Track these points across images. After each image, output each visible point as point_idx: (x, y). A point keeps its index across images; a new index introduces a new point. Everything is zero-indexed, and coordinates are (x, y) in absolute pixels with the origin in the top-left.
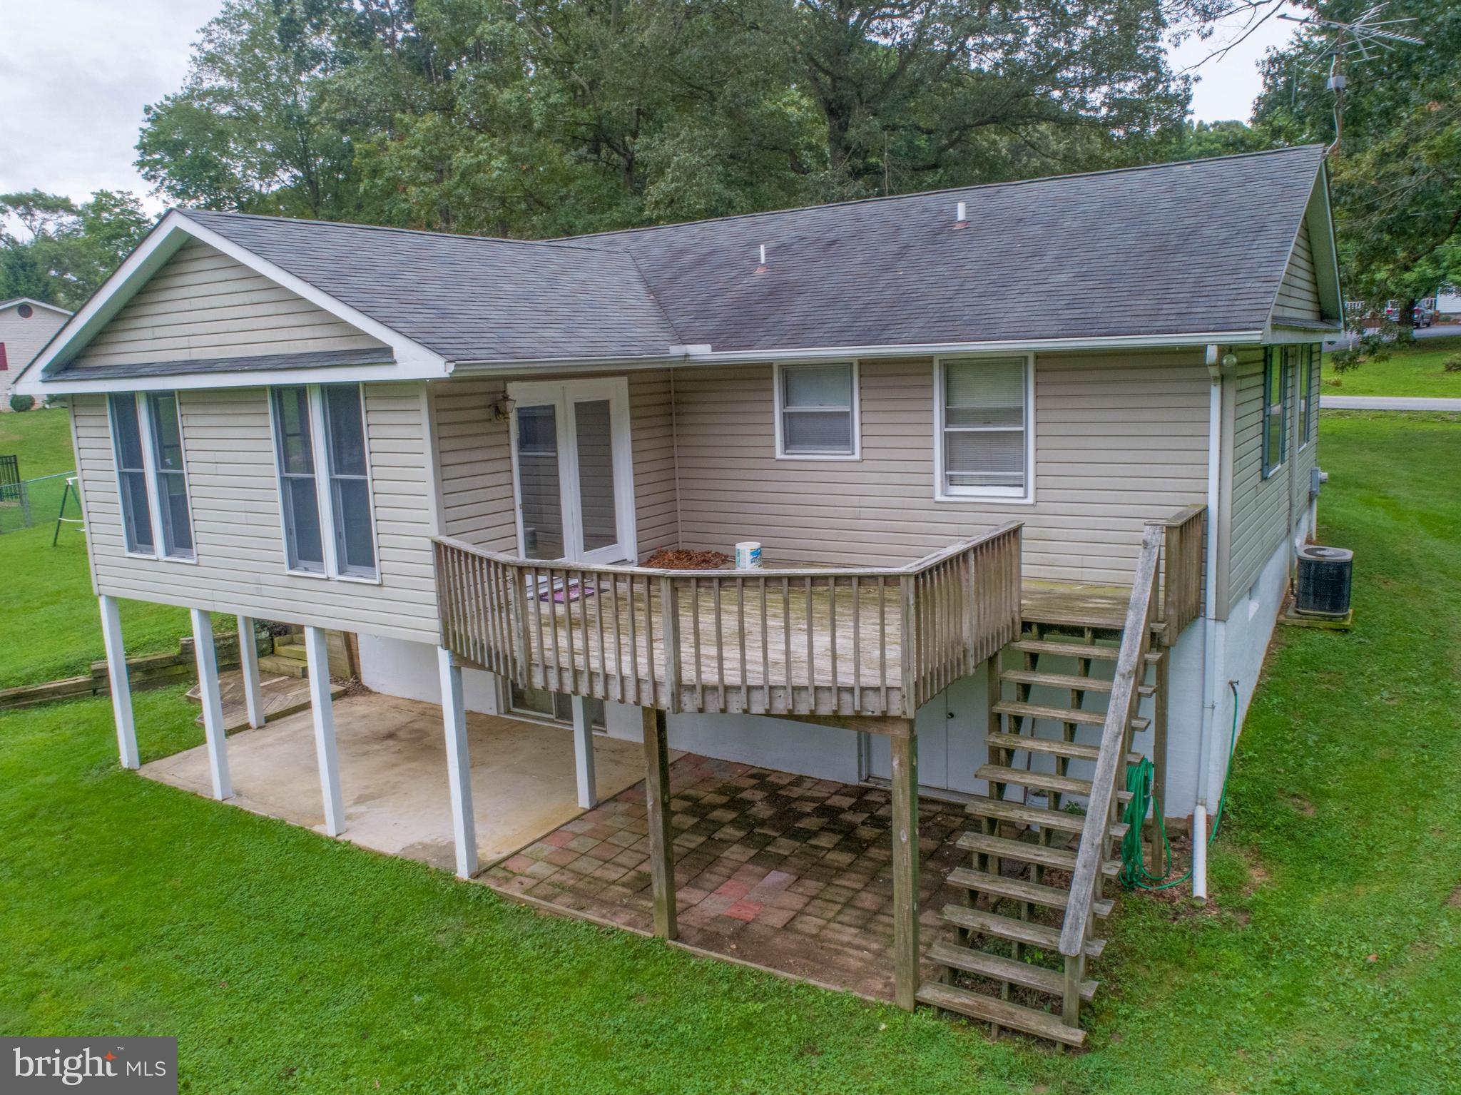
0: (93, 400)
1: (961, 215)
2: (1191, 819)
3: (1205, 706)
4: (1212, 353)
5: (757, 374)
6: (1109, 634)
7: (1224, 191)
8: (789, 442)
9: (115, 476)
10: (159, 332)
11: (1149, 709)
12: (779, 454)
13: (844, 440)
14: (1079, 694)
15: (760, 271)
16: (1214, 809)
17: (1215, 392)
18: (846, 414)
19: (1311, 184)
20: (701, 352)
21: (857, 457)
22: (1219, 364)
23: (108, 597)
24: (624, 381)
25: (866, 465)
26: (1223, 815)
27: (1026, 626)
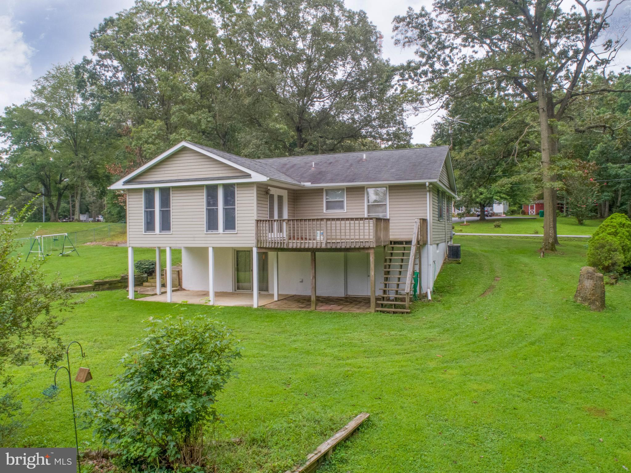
0: (139, 190)
1: (364, 157)
2: (427, 293)
3: (428, 265)
4: (427, 184)
5: (319, 191)
6: (409, 242)
7: (427, 154)
8: (327, 208)
9: (143, 212)
10: (166, 172)
11: (417, 262)
12: (325, 211)
13: (342, 208)
14: (403, 253)
15: (313, 169)
16: (431, 289)
17: (428, 194)
18: (343, 201)
19: (446, 154)
20: (308, 184)
21: (345, 211)
22: (429, 186)
23: (132, 247)
24: (286, 191)
25: (348, 213)
26: (434, 291)
27: (391, 242)
